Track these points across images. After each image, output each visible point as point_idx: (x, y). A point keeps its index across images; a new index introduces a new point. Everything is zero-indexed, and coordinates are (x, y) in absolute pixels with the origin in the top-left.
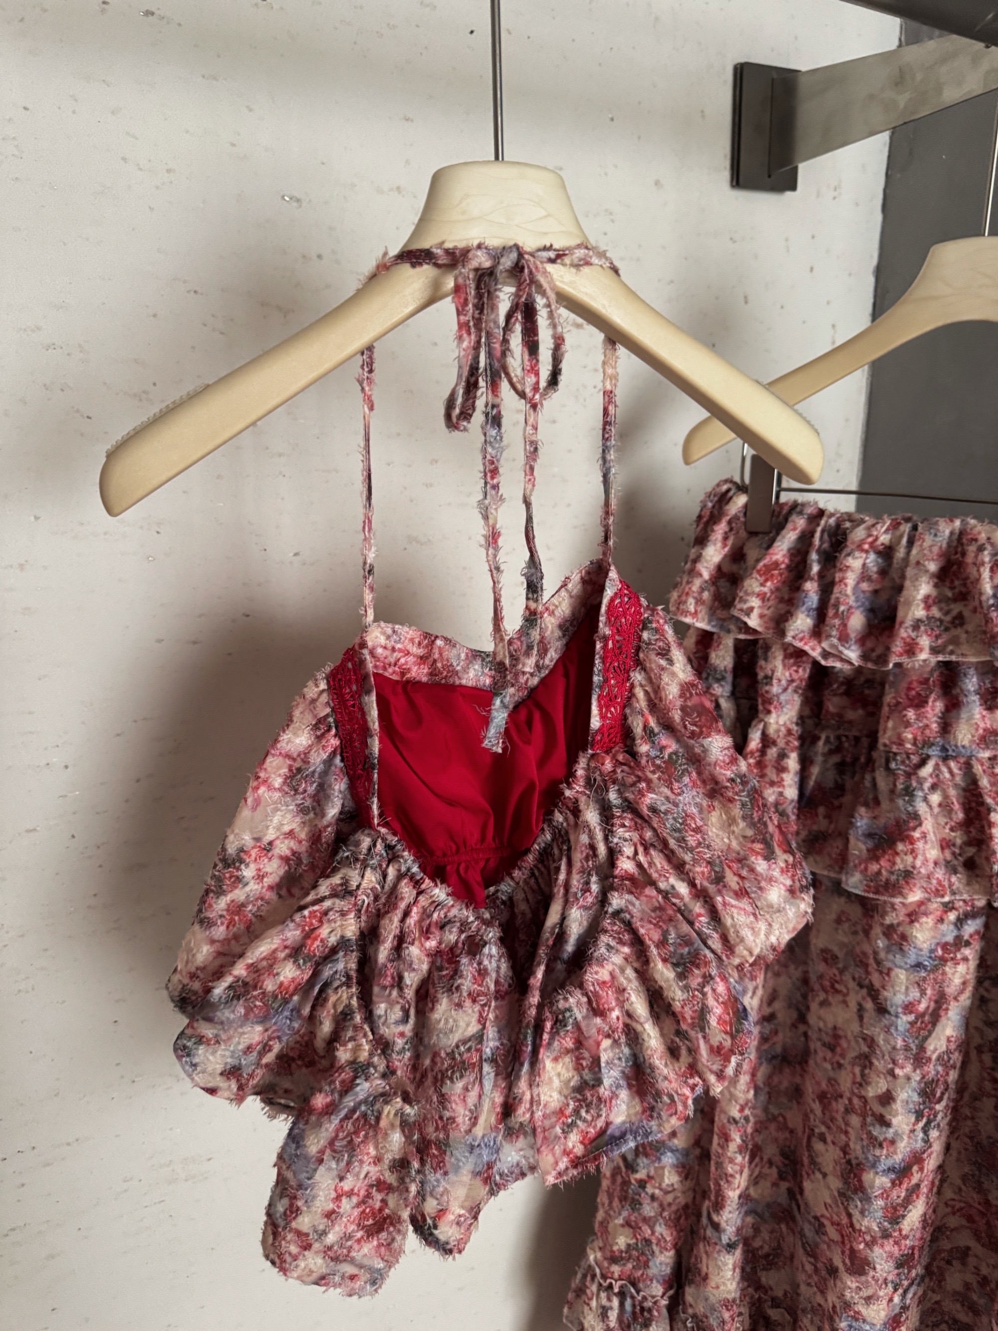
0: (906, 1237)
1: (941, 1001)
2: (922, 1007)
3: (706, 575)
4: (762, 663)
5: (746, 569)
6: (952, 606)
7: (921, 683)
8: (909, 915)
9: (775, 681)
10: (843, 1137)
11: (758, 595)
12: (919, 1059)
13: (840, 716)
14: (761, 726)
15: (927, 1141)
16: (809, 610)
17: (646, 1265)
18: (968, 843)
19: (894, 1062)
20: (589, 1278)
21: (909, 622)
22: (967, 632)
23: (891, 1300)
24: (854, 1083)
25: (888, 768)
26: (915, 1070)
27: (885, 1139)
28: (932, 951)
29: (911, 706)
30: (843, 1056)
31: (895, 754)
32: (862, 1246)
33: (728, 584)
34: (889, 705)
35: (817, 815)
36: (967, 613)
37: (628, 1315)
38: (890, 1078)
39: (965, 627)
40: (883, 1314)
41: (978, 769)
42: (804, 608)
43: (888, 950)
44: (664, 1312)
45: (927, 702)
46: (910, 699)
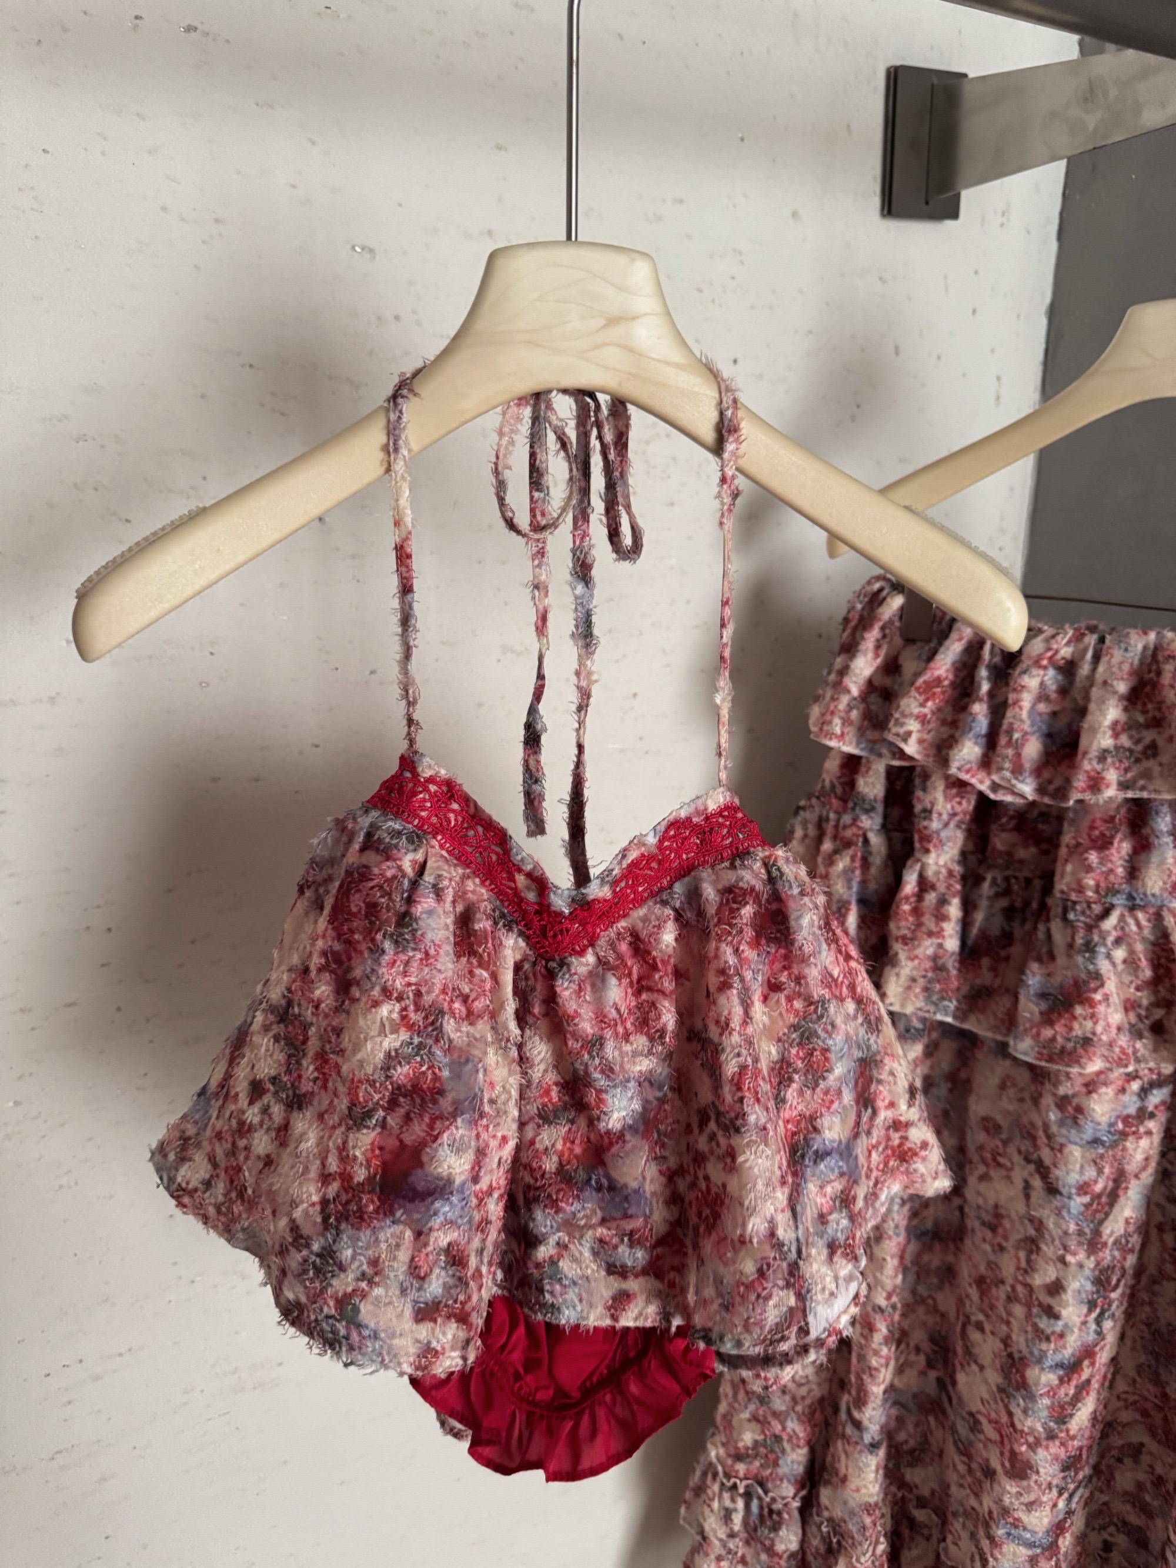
0: (1073, 1438)
1: (1120, 1179)
2: (1098, 1187)
3: (855, 691)
4: (919, 793)
5: (901, 684)
6: (1144, 733)
7: (1105, 821)
8: (1086, 1085)
9: (935, 816)
10: (1004, 1328)
11: (917, 717)
12: (1094, 1244)
13: (1009, 854)
14: (918, 867)
15: (1099, 1333)
16: (977, 736)
17: (776, 1464)
18: (1156, 1004)
19: (1065, 1248)
20: (710, 1476)
21: (1093, 753)
22: (1161, 765)
23: (1055, 1505)
24: (1018, 1268)
25: (1065, 919)
26: (1088, 1257)
27: (1053, 1333)
28: (1112, 1125)
29: (1094, 848)
30: (1006, 1238)
31: (1075, 903)
32: (1024, 1448)
33: (879, 700)
34: (1068, 846)
35: (980, 967)
36: (1161, 742)
37: (754, 1518)
38: (1059, 1265)
39: (1159, 758)
40: (1046, 1521)
41: (1170, 921)
42: (971, 735)
43: (1061, 1123)
44: (796, 1514)
45: (1112, 843)
46: (1092, 841)
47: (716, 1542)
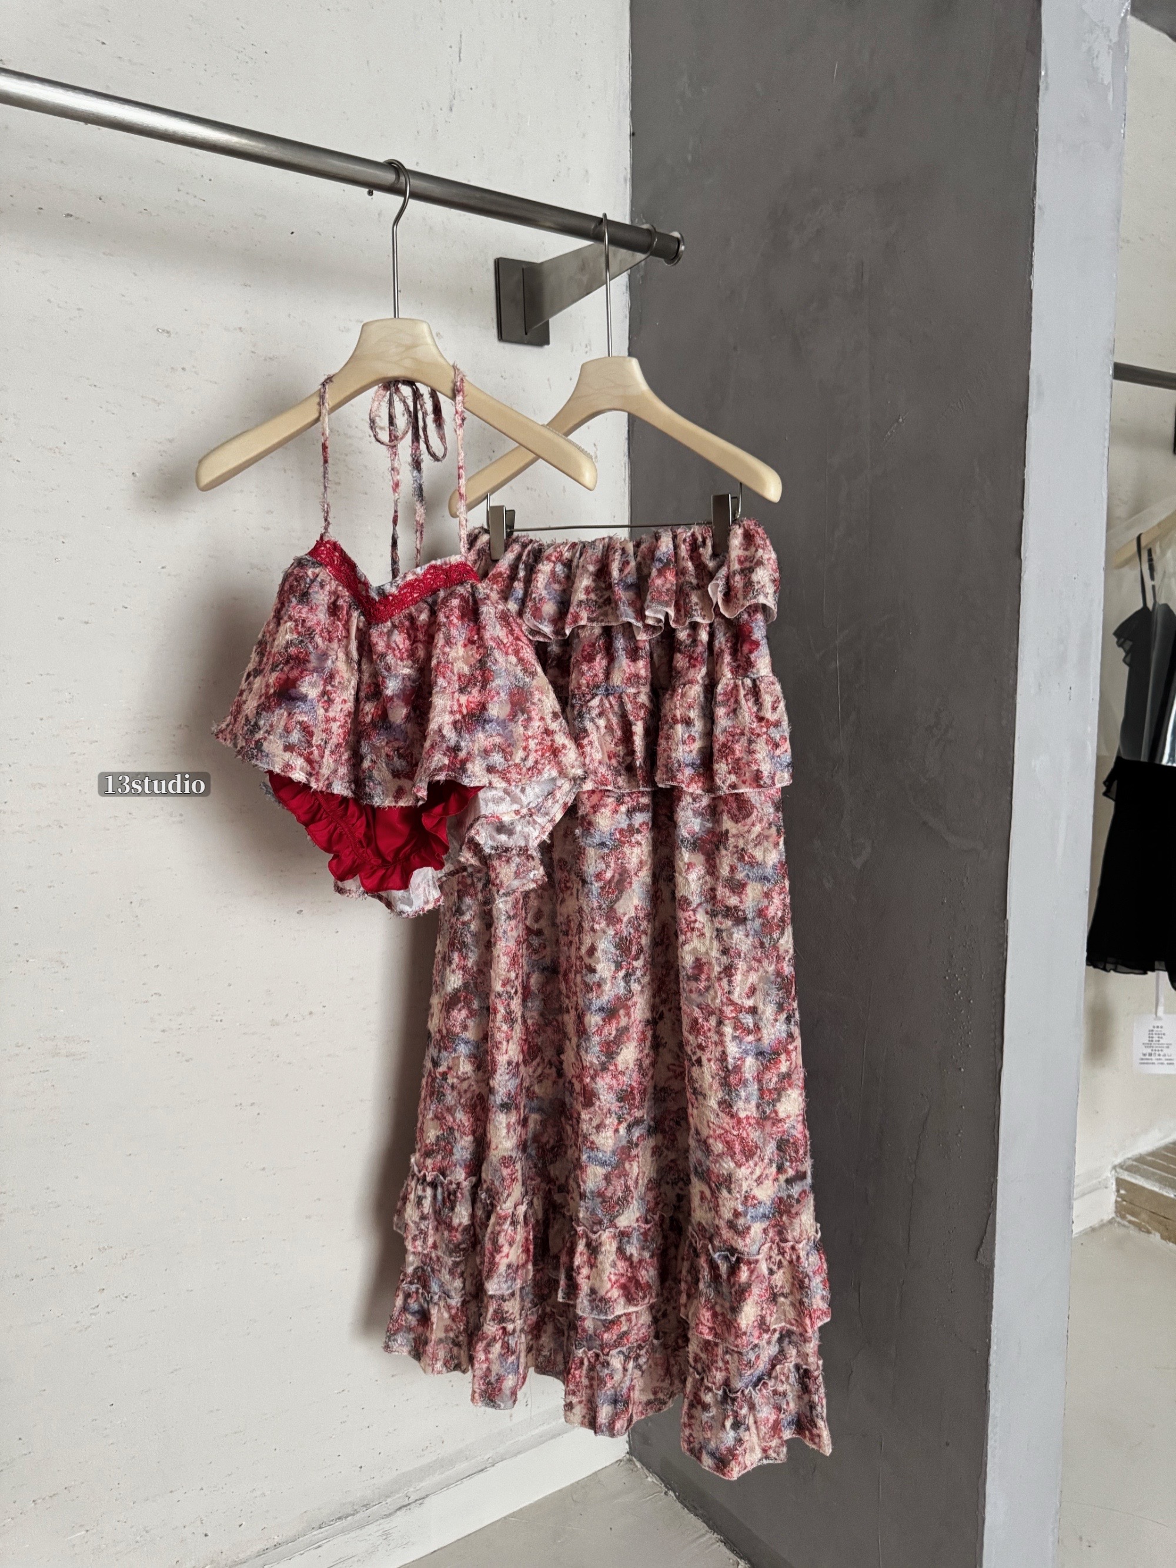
0: (623, 1073)
1: (623, 874)
2: (608, 875)
6: (604, 593)
8: (593, 807)
10: (575, 998)
12: (612, 918)
15: (629, 991)
17: (451, 1153)
19: (593, 920)
20: (410, 1178)
21: (576, 604)
22: (612, 608)
23: (616, 1131)
24: (576, 950)
25: (571, 704)
26: (608, 926)
27: (594, 983)
28: (612, 834)
29: (586, 662)
30: (571, 933)
31: (578, 695)
32: (589, 1081)
34: (573, 662)
37: (439, 1203)
38: (592, 934)
39: (611, 604)
40: (612, 1141)
41: (626, 699)
42: (513, 598)
43: (583, 835)
44: (467, 1192)
45: (595, 659)
46: (583, 657)
47: (412, 1225)
